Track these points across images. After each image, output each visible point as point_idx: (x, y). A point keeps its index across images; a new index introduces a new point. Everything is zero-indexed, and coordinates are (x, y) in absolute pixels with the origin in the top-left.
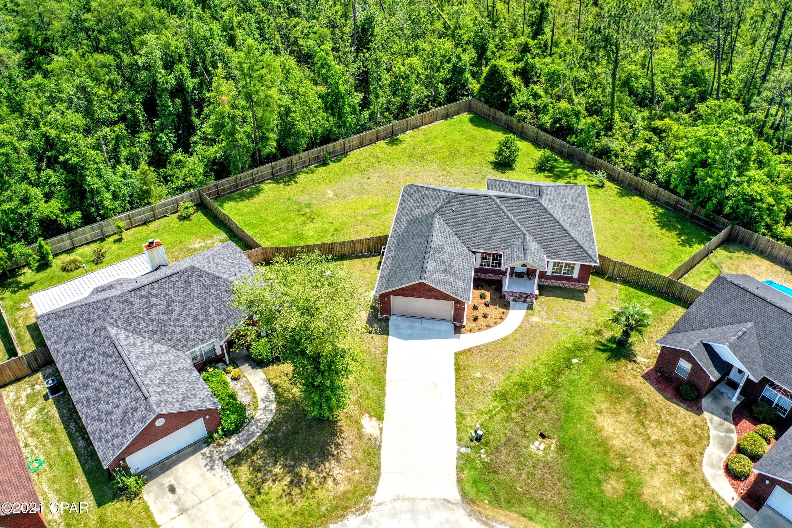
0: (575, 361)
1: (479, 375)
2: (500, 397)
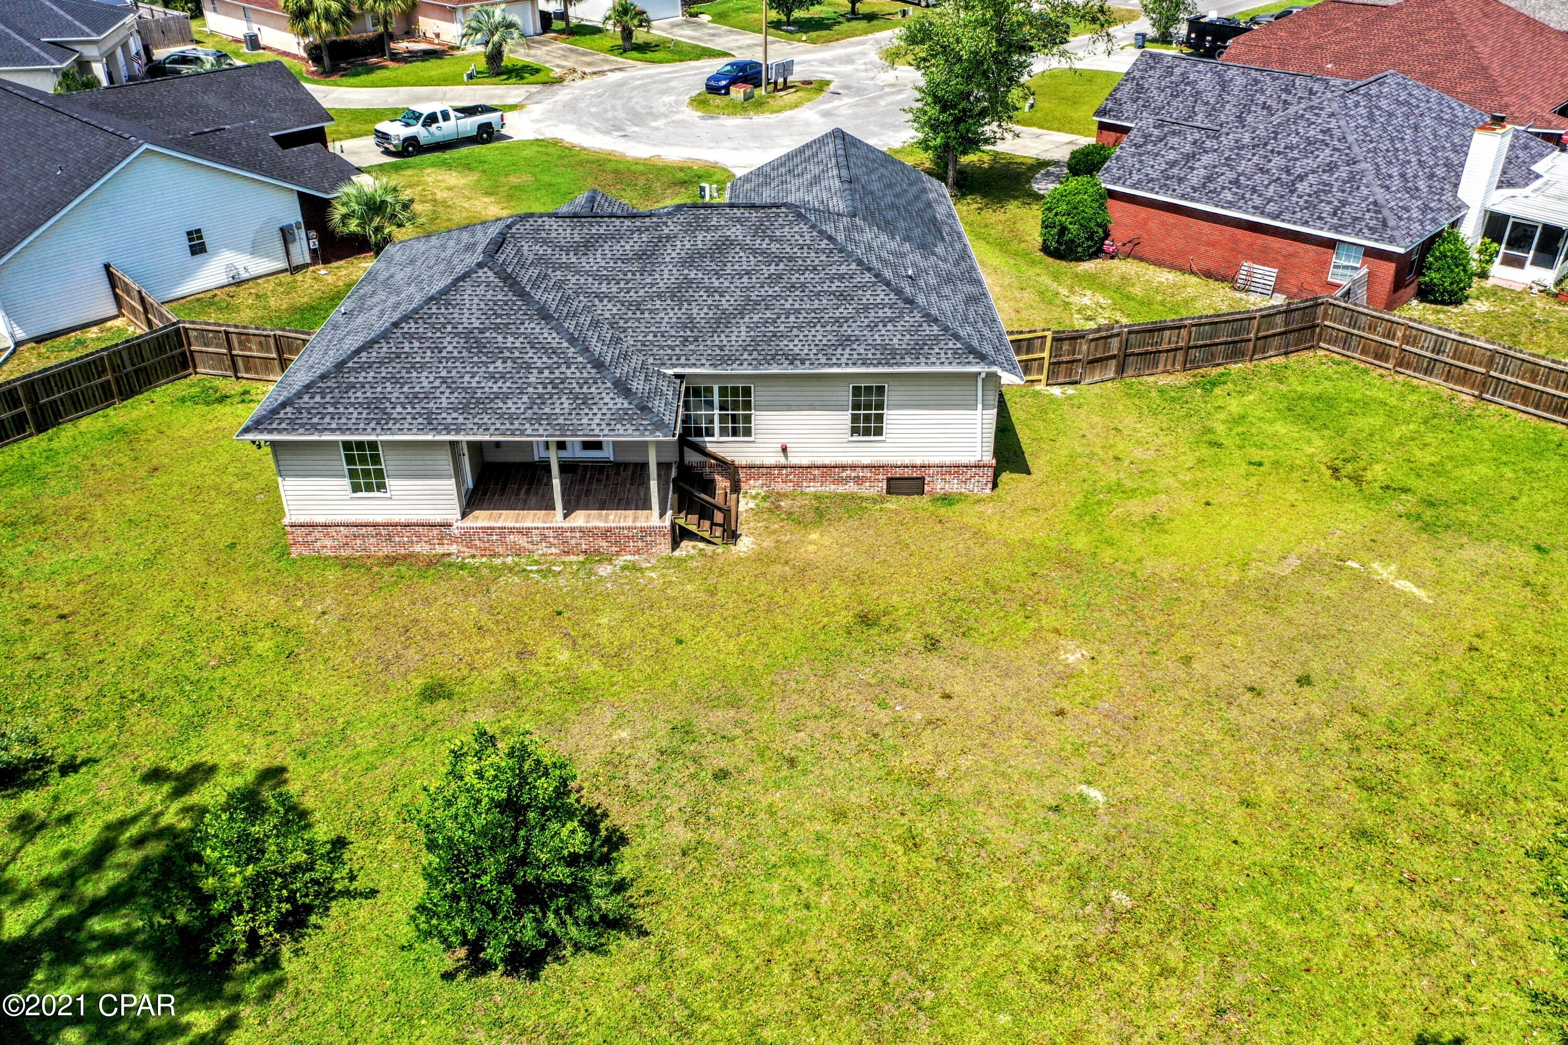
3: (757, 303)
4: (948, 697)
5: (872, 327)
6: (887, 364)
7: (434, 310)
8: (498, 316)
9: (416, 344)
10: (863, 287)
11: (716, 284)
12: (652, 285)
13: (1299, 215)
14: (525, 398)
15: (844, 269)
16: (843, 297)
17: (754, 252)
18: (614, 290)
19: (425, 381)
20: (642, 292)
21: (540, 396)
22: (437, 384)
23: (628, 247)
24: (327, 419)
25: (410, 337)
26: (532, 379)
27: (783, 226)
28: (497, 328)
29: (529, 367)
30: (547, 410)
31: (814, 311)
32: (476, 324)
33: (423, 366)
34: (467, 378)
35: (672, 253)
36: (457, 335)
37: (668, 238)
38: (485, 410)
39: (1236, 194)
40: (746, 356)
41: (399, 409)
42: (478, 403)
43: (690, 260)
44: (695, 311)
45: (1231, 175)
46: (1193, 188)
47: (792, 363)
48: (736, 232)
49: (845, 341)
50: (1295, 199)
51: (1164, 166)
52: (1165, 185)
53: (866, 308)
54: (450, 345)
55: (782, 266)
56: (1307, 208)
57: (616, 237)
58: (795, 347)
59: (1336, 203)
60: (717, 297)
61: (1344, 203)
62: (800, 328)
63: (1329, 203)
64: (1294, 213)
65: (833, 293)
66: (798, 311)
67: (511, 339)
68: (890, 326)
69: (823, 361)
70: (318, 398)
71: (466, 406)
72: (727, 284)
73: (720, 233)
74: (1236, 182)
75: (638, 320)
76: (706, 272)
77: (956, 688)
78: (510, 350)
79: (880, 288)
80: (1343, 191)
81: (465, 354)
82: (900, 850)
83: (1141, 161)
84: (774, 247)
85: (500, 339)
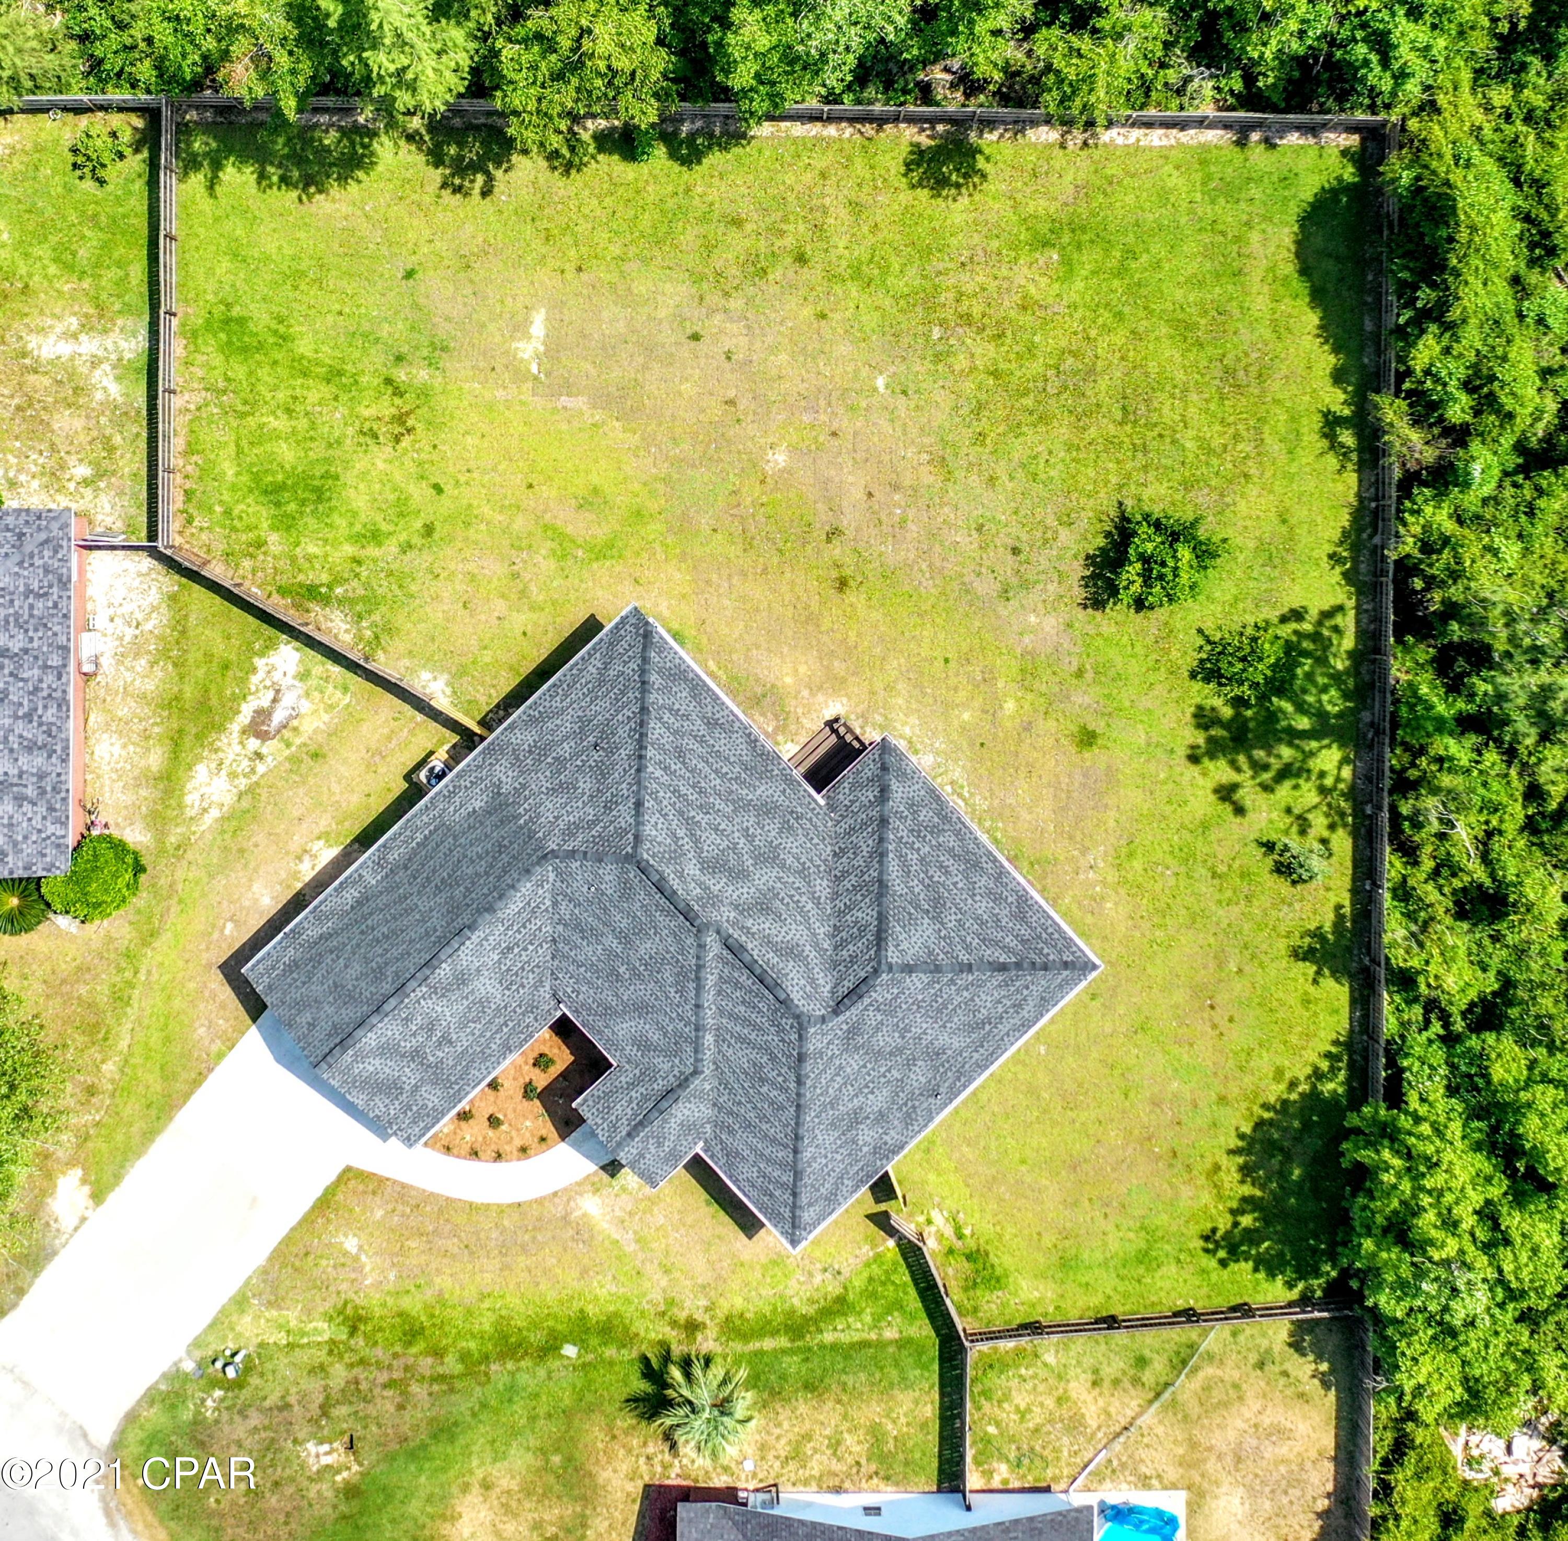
0: (570, 1351)
1: (351, 1244)
2: (346, 1318)
3: (734, 802)
4: (870, 495)
5: (687, 717)
6: (705, 684)
7: (942, 956)
8: (910, 914)
9: (969, 939)
10: (661, 748)
11: (743, 840)
12: (779, 879)
13: (56, 628)
14: (941, 839)
15: (658, 773)
16: (680, 754)
17: (697, 841)
18: (804, 898)
19: (983, 906)
20: (791, 880)
21: (932, 833)
22: (978, 898)
23: (767, 925)
24: (1050, 930)
25: (968, 948)
26: (927, 849)
27: (659, 844)
28: (917, 907)
29: (922, 860)
30: (936, 820)
31: (707, 762)
32: (926, 921)
33: (977, 918)
34: (960, 885)
35: (744, 892)
36: (942, 923)
37: (737, 907)
38: (968, 852)
39: (45, 707)
40: (776, 772)
41: (1010, 899)
42: (968, 861)
43: (740, 875)
44: (773, 833)
45: (20, 726)
46: (50, 757)
47: (756, 740)
48: (692, 869)
49: (712, 723)
50: (36, 644)
51: (27, 807)
52: (54, 789)
53: (676, 732)
54: (951, 920)
55: (692, 813)
56: (45, 625)
57: (768, 941)
58: (743, 749)
59: (31, 600)
60: (751, 830)
61: (28, 592)
62: (727, 759)
63: (31, 607)
64: (55, 634)
65: (684, 763)
66: (716, 772)
67: (917, 890)
68: (676, 707)
69: (737, 724)
70: (1046, 951)
71: (974, 866)
72: (737, 834)
73: (703, 878)
74: (28, 717)
75: (811, 861)
76: (739, 855)
77: (859, 494)
78: (922, 882)
79: (652, 736)
80: (12, 601)
81: (949, 904)
82: (988, 441)
83: (26, 838)
84: (681, 833)
85: (922, 896)
